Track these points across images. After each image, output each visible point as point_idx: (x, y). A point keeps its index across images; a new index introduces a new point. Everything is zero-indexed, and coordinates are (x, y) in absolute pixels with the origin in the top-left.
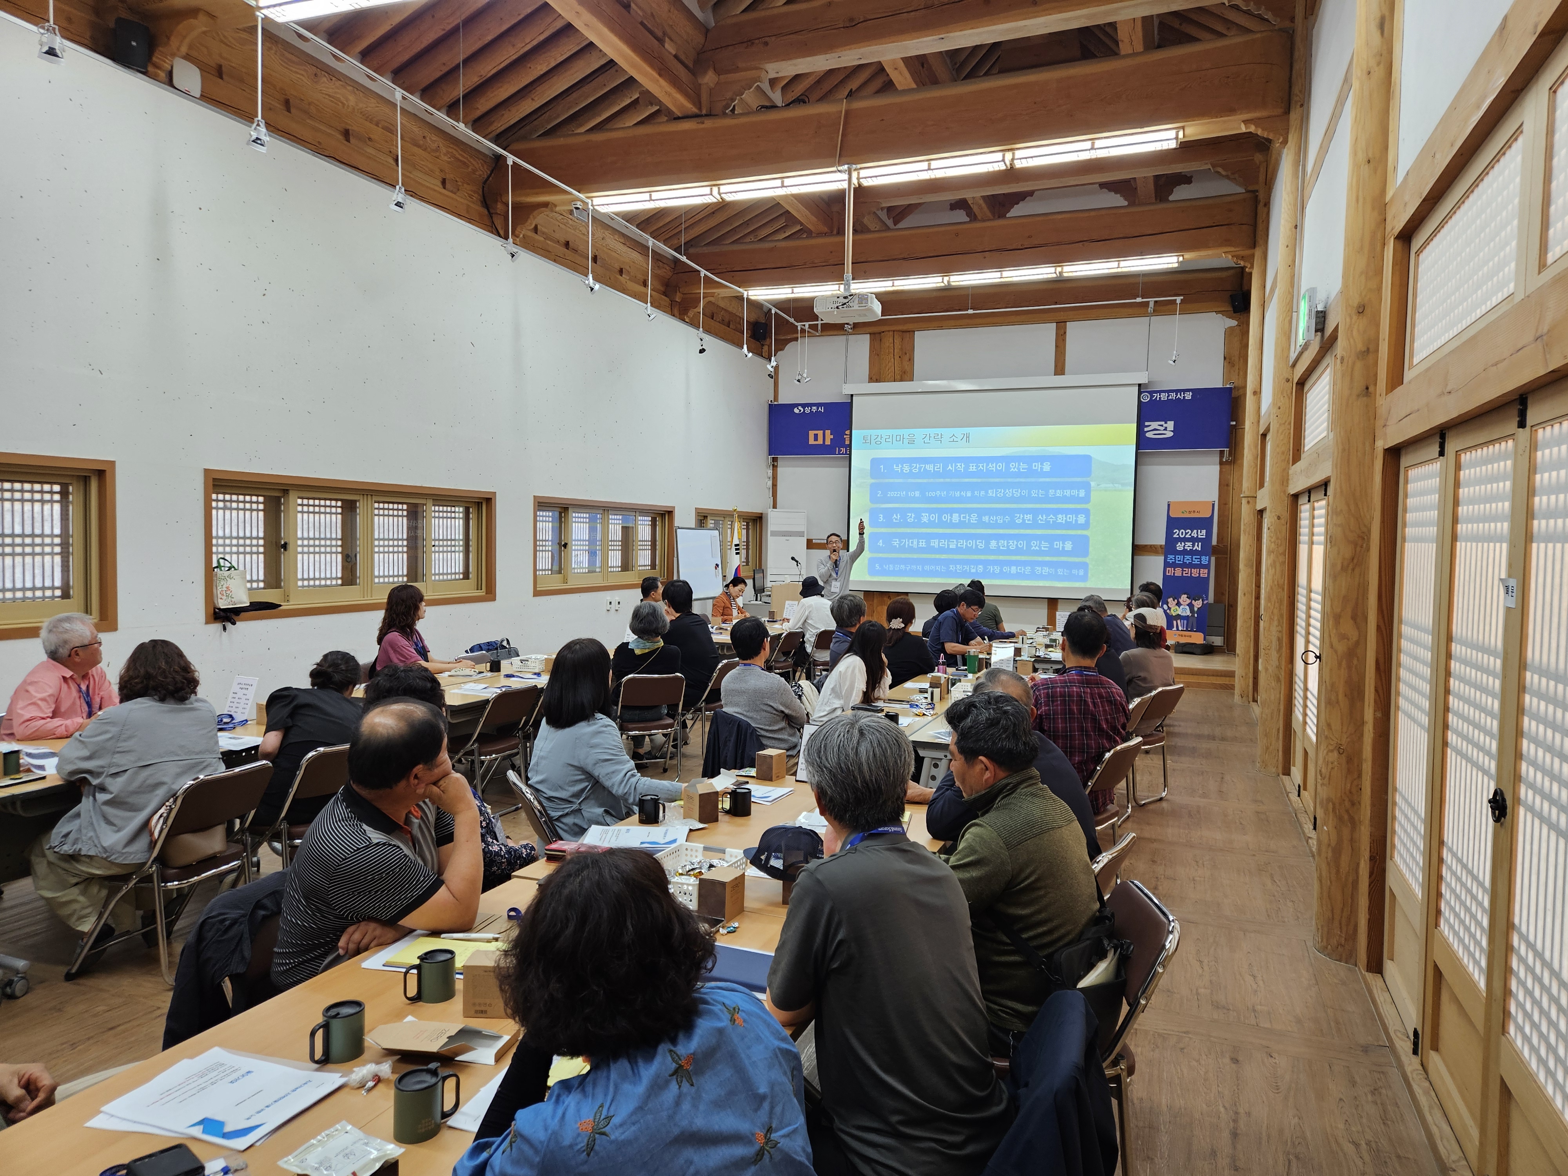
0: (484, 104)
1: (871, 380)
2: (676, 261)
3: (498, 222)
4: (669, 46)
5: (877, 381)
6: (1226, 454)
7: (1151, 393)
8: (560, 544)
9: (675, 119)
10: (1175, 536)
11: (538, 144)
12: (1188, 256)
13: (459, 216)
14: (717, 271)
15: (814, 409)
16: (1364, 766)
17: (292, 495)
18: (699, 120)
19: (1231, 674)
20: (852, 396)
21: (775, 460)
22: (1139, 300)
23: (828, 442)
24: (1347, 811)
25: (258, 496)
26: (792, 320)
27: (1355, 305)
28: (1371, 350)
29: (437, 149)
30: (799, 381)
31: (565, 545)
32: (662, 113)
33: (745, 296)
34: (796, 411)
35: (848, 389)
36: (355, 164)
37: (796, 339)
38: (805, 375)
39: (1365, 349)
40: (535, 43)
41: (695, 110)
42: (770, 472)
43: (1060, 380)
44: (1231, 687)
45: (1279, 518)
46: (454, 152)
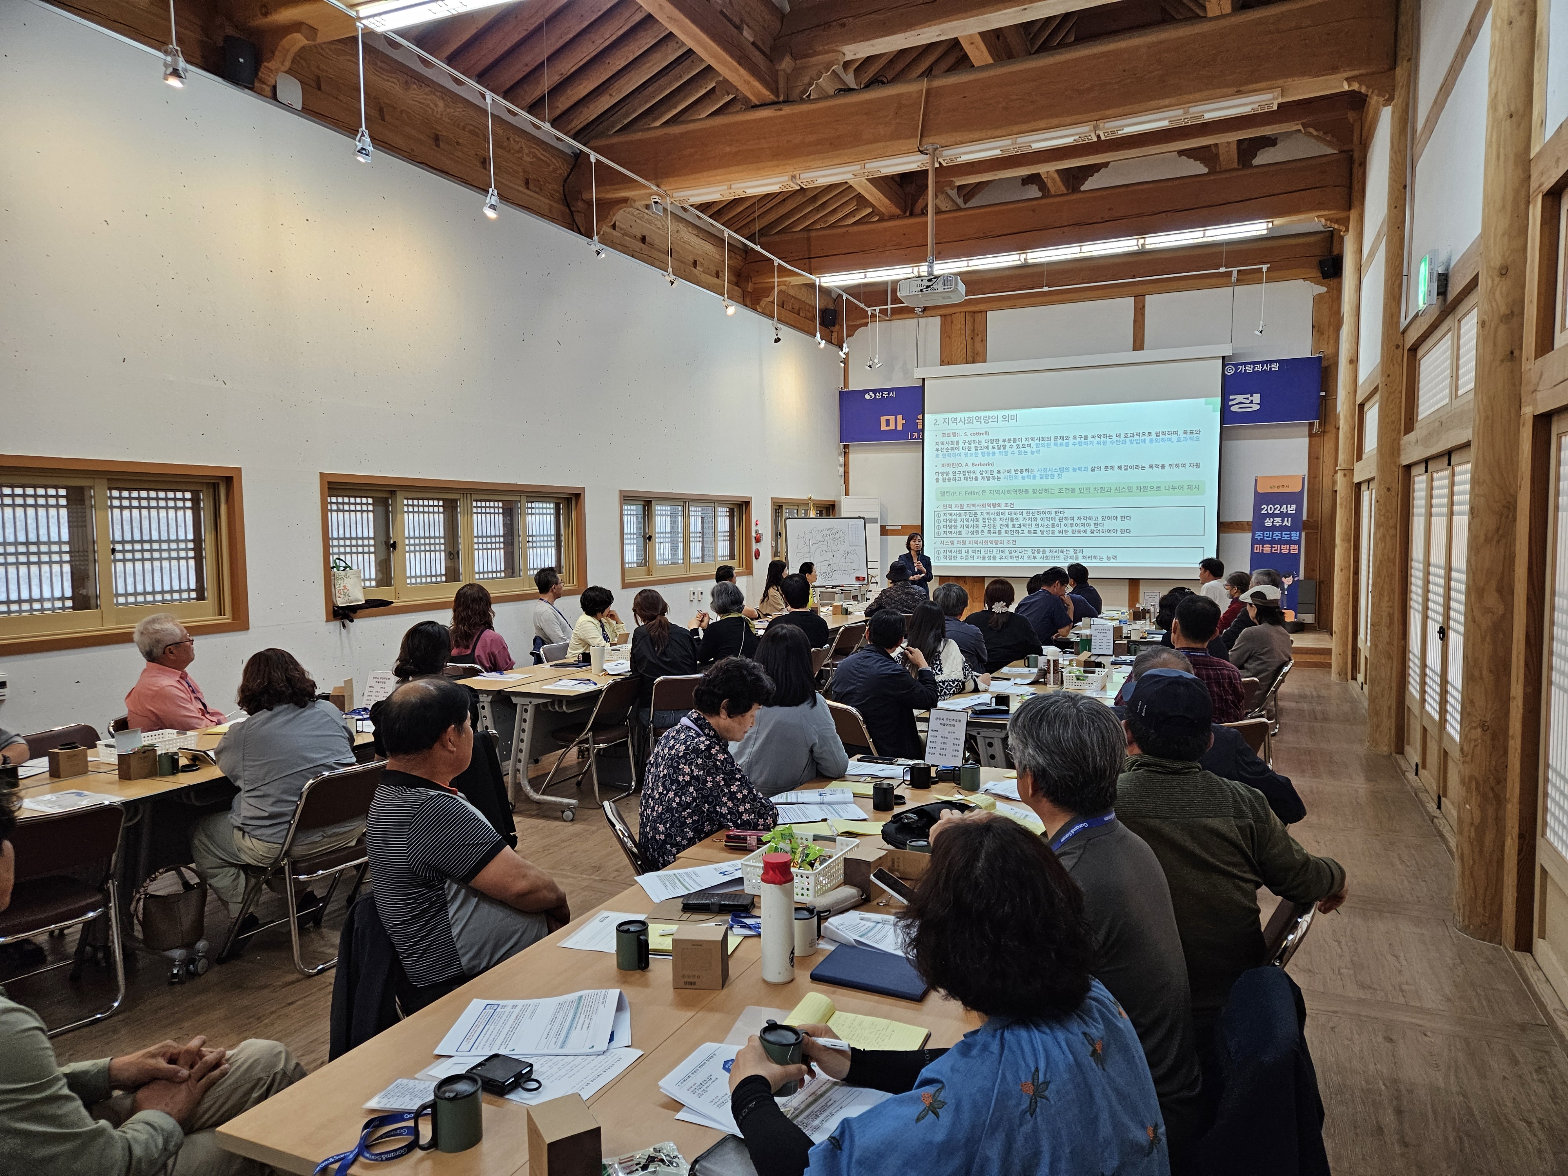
0: (564, 103)
1: (942, 363)
2: (747, 250)
3: (579, 219)
4: (747, 34)
5: (948, 364)
6: (1316, 427)
7: (1236, 365)
8: (644, 537)
9: (753, 107)
10: (1263, 512)
11: (615, 140)
12: (1278, 221)
13: (542, 216)
14: (789, 259)
15: (885, 394)
16: (1511, 743)
17: (399, 496)
18: (777, 106)
19: (1328, 652)
20: (924, 379)
21: (846, 447)
22: (1223, 270)
23: (900, 427)
24: (1492, 789)
25: (367, 497)
26: (862, 306)
27: (1498, 267)
28: (1515, 313)
29: (521, 150)
30: (870, 366)
31: (650, 538)
32: (738, 103)
33: (817, 283)
34: (867, 397)
35: (919, 373)
36: (446, 169)
37: (866, 324)
38: (876, 361)
39: (1509, 312)
40: (614, 38)
41: (772, 97)
42: (841, 460)
43: (1139, 356)
44: (1329, 665)
45: (1389, 490)
46: (536, 151)
